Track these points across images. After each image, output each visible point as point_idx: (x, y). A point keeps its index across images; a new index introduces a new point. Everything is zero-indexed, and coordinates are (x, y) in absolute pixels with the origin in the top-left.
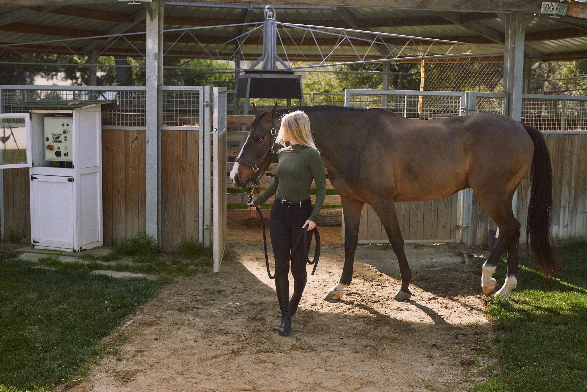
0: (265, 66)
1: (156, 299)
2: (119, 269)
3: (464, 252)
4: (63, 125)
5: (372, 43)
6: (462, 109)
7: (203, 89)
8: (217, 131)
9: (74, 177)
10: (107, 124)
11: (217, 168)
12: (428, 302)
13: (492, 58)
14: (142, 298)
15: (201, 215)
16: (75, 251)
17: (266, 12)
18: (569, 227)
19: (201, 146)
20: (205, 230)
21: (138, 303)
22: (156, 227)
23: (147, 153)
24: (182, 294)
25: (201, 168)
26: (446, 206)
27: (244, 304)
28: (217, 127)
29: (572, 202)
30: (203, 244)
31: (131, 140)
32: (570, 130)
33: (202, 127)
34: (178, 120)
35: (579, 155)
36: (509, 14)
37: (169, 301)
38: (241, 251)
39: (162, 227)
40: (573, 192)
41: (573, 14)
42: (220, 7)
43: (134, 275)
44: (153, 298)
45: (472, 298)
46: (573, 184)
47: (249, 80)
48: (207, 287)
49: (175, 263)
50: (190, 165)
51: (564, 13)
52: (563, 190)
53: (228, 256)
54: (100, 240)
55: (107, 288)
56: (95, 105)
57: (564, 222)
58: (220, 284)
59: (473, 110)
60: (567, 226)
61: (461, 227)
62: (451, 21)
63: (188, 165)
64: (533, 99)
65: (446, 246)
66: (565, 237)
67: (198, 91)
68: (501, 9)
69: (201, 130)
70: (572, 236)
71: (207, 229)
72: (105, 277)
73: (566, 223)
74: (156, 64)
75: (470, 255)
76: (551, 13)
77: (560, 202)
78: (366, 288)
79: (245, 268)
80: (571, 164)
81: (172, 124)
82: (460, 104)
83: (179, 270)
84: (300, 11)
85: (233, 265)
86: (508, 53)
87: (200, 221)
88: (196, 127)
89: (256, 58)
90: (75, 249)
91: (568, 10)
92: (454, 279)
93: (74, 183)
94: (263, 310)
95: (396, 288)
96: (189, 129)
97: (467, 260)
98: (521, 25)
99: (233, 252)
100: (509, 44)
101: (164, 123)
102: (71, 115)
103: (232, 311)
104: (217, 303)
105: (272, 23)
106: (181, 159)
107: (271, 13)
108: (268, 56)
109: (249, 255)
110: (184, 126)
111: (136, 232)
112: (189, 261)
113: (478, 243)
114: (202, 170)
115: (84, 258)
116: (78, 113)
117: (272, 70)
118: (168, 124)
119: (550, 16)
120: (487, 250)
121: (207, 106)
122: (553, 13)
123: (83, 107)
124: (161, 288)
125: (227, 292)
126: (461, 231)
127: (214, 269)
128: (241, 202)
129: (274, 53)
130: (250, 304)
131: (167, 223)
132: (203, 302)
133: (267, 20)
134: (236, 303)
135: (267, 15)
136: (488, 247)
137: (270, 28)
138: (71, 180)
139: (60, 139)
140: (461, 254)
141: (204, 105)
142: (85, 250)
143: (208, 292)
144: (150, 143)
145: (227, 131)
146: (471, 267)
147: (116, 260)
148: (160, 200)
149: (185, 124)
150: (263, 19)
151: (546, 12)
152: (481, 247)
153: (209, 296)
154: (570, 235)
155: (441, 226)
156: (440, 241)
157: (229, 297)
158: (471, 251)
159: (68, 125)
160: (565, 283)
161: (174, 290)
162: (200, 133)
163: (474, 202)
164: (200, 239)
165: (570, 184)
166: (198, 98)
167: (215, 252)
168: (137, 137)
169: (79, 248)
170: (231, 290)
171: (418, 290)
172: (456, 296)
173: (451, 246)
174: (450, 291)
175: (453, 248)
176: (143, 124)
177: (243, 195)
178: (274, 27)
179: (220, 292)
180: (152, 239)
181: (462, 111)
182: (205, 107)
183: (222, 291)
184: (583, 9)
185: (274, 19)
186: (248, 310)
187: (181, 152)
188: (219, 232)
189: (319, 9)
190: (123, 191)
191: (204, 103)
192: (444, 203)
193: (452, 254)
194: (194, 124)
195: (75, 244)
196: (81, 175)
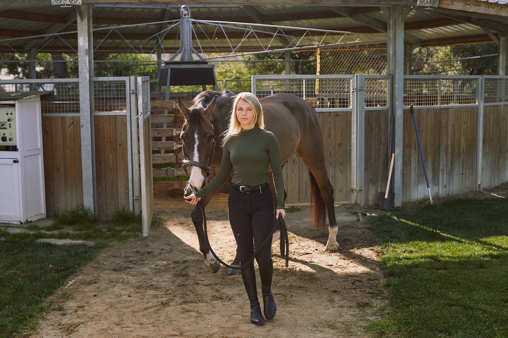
0: (183, 57)
1: (94, 261)
2: (61, 237)
3: (358, 211)
4: (7, 114)
5: (274, 35)
6: (353, 89)
7: (128, 79)
8: (142, 115)
9: (19, 159)
10: (46, 112)
11: (143, 147)
12: (328, 255)
13: (377, 45)
14: (81, 261)
15: (130, 188)
16: (21, 223)
17: (182, 11)
18: (447, 187)
19: (129, 128)
20: (135, 201)
21: (79, 266)
22: (92, 199)
23: (82, 136)
24: (116, 256)
25: (129, 147)
26: (342, 173)
27: (171, 262)
28: (141, 111)
29: (449, 165)
30: (134, 213)
31: (67, 126)
32: (445, 104)
33: (129, 112)
34: (108, 106)
35: (453, 126)
36: (390, 7)
37: (105, 263)
38: (166, 217)
39: (97, 198)
40: (450, 157)
41: (444, 6)
42: (142, 8)
43: (74, 242)
44: (91, 260)
45: (366, 250)
46: (449, 150)
47: (169, 70)
48: (139, 249)
49: (110, 230)
50: (120, 145)
51: (436, 5)
52: (441, 155)
53: (156, 222)
54: (43, 213)
55: (51, 253)
56: (35, 96)
57: (443, 182)
58: (149, 247)
59: (362, 90)
60: (446, 186)
61: (355, 190)
62: (342, 14)
63: (118, 145)
64: (413, 79)
65: (343, 207)
66: (444, 195)
67: (125, 81)
68: (382, 3)
69: (128, 115)
70: (450, 195)
71: (136, 200)
72: (49, 245)
73: (445, 183)
74: (87, 58)
75: (364, 214)
76: (425, 5)
77: (439, 166)
78: (276, 245)
79: (171, 232)
80: (447, 133)
81: (103, 110)
82: (351, 85)
83: (113, 236)
84: (211, 9)
85: (160, 229)
86: (390, 40)
87: (131, 193)
88: (124, 112)
89: (175, 51)
90: (22, 221)
91: (439, 2)
92: (351, 234)
93: (19, 164)
94: (187, 267)
95: (300, 244)
96: (117, 114)
97: (361, 218)
98: (400, 16)
99: (160, 219)
100: (391, 33)
101: (96, 109)
102: (14, 105)
103: (160, 269)
104: (147, 263)
105: (188, 20)
106: (112, 140)
107: (186, 12)
108: (185, 49)
109: (173, 221)
110: (113, 112)
111: (75, 205)
112: (122, 228)
113: (370, 203)
114: (130, 149)
115: (29, 228)
116: (20, 103)
117: (189, 61)
118: (99, 110)
119: (424, 8)
120: (378, 209)
121: (133, 93)
122: (427, 5)
123: (25, 98)
124: (98, 252)
125: (155, 253)
126: (355, 193)
127: (144, 233)
128: (166, 176)
129: (190, 46)
130: (176, 262)
131: (101, 196)
132: (135, 262)
133: (183, 18)
134: (163, 262)
135: (182, 13)
136: (379, 206)
137: (186, 24)
138: (16, 161)
139: (5, 126)
140: (356, 214)
141: (130, 93)
142: (31, 222)
143: (140, 254)
144: (84, 127)
145: (150, 115)
146: (365, 223)
147: (59, 229)
148: (95, 176)
149: (114, 110)
150: (179, 17)
151: (421, 5)
152: (373, 207)
153: (140, 257)
154: (449, 194)
155: (339, 190)
156: (338, 203)
157: (158, 257)
158: (364, 210)
159: (11, 114)
160: (445, 235)
161: (110, 253)
162: (127, 117)
163: (366, 169)
164: (131, 209)
165: (447, 150)
166: (125, 87)
167: (144, 219)
168: (73, 123)
169: (25, 221)
170: (159, 251)
171: (320, 245)
172: (353, 249)
173: (347, 206)
174: (347, 245)
175: (349, 208)
176: (78, 111)
177: (167, 170)
178: (190, 23)
179: (149, 253)
180: (89, 210)
181: (352, 91)
182: (131, 94)
183: (151, 252)
184: (452, 1)
185: (189, 17)
186: (174, 268)
187: (111, 134)
188: (147, 202)
189: (229, 7)
190: (62, 170)
191: (130, 91)
192: (340, 170)
193: (348, 214)
194: (122, 110)
195: (22, 217)
196: (24, 157)
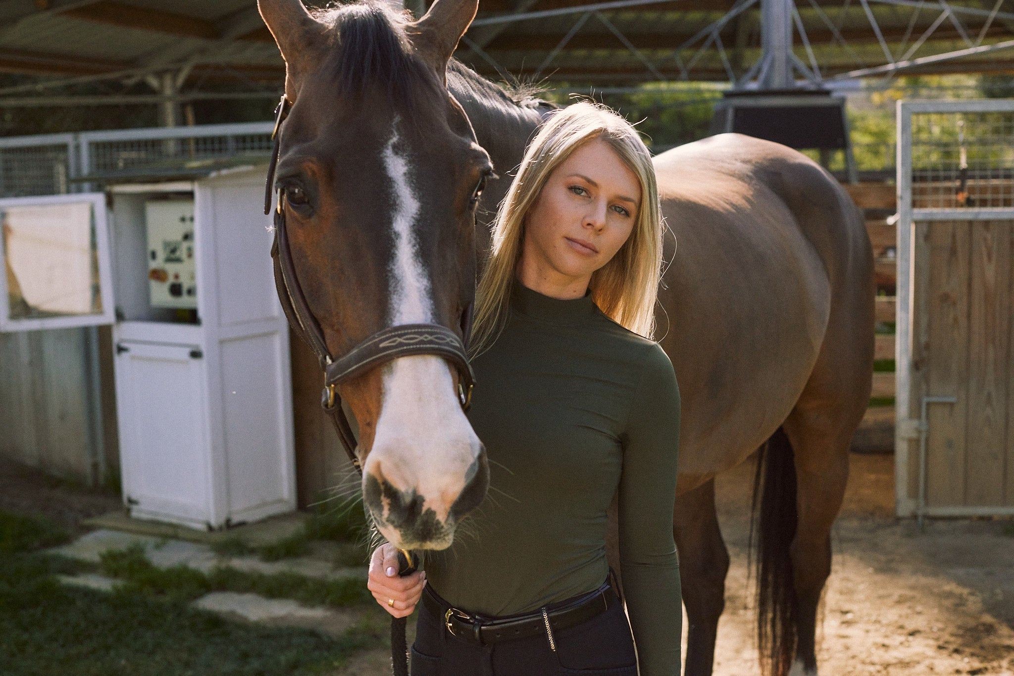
2: (275, 589)
4: (183, 219)
9: (204, 349)
16: (210, 528)
43: (302, 613)
47: (731, 110)
56: (250, 168)
90: (214, 523)
93: (205, 361)
102: (189, 196)
108: (774, 58)
116: (208, 192)
123: (213, 174)
129: (785, 51)
138: (196, 354)
139: (178, 254)
142: (238, 524)
147: (298, 556)
159: (192, 219)
169: (222, 520)
195: (212, 511)
196: (222, 342)
